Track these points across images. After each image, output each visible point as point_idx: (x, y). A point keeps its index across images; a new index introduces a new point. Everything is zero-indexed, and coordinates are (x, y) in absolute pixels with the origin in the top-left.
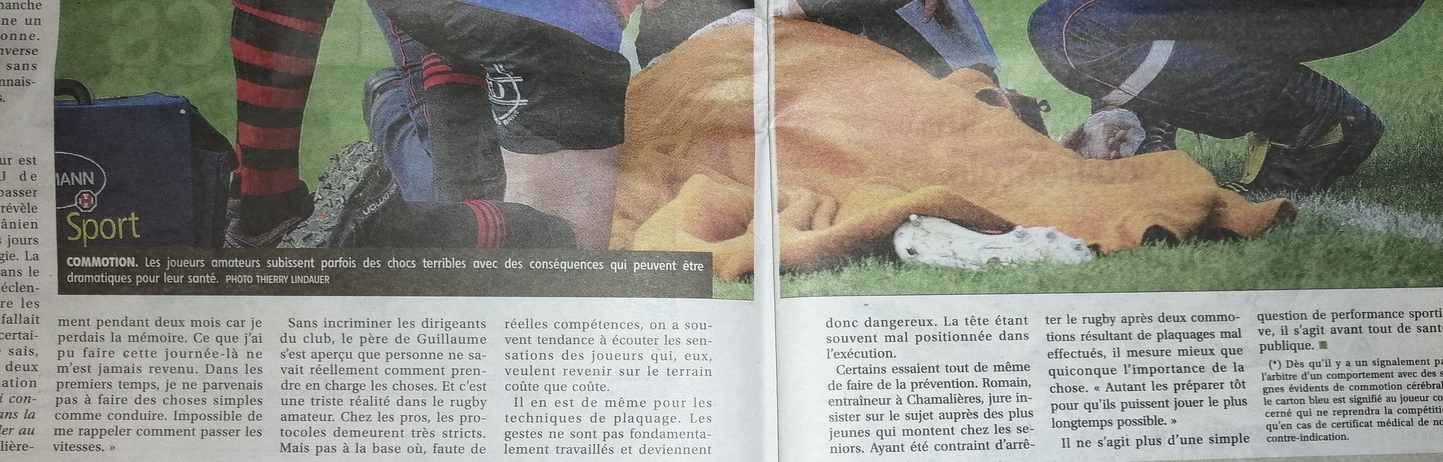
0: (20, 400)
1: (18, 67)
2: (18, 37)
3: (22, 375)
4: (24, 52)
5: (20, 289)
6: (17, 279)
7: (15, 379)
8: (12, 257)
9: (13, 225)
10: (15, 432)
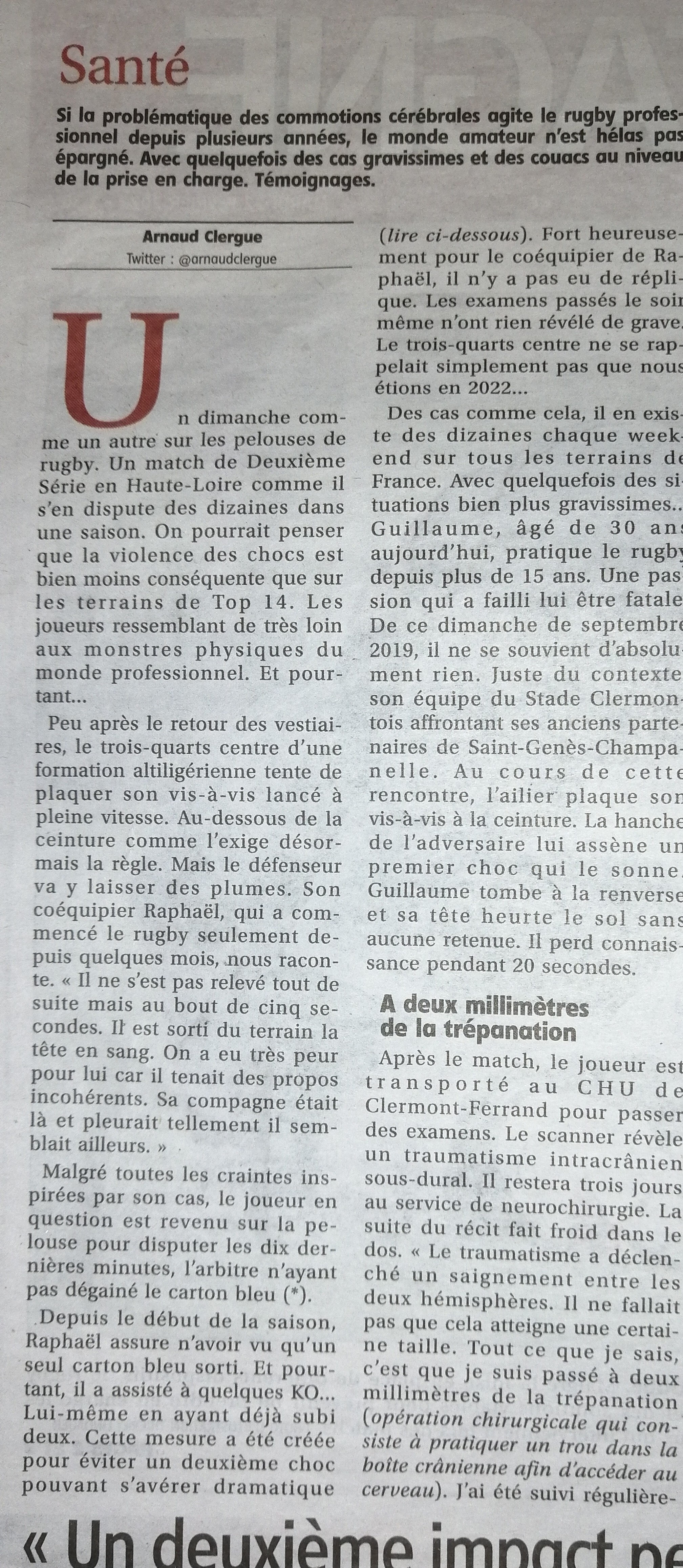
0: (652, 1427)
1: (655, 922)
2: (651, 872)
3: (656, 1391)
4: (663, 897)
5: (649, 1259)
6: (646, 1244)
7: (644, 1396)
8: (639, 1211)
9: (642, 1163)
10: (648, 1476)
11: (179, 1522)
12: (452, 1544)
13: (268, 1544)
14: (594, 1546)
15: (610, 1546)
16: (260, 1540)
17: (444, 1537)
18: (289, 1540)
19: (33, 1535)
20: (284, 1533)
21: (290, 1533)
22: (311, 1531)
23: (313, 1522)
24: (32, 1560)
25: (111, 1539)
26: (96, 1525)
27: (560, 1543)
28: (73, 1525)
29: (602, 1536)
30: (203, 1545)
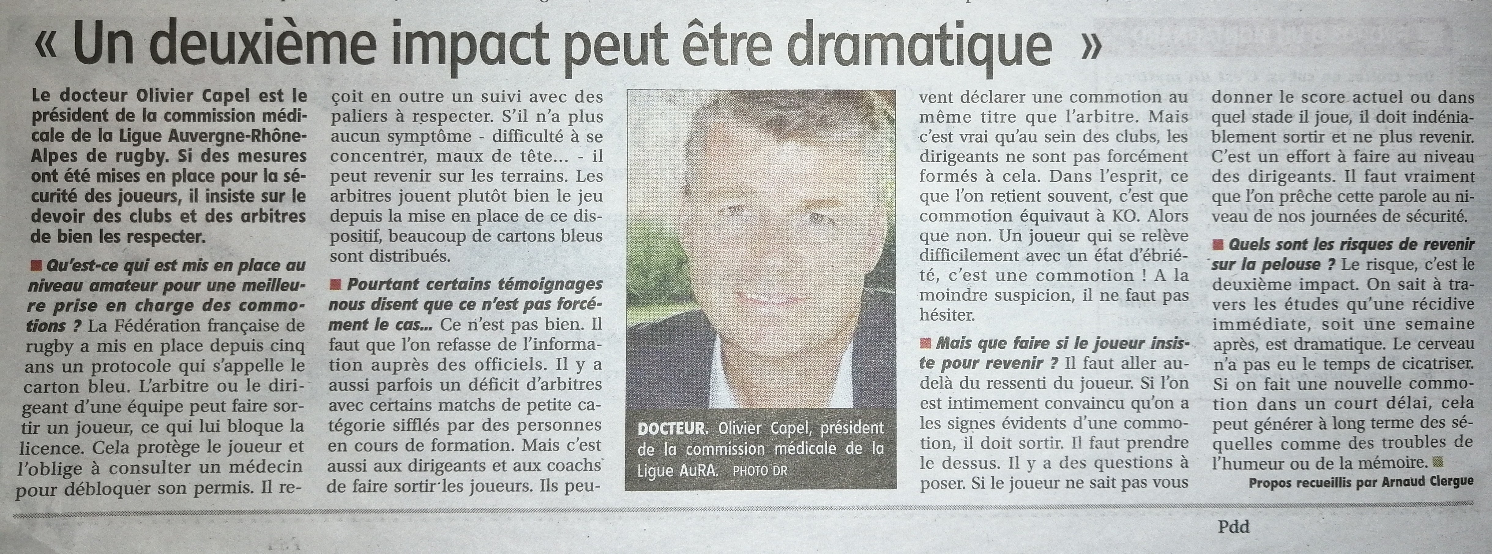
11: (173, 21)
12: (410, 36)
13: (250, 39)
14: (533, 35)
15: (546, 36)
16: (243, 35)
17: (403, 30)
18: (269, 35)
19: (43, 33)
20: (263, 29)
21: (269, 29)
22: (288, 27)
23: (290, 20)
24: (43, 54)
25: (112, 36)
26: (99, 24)
27: (504, 34)
28: (79, 24)
29: (539, 27)
30: (194, 41)
